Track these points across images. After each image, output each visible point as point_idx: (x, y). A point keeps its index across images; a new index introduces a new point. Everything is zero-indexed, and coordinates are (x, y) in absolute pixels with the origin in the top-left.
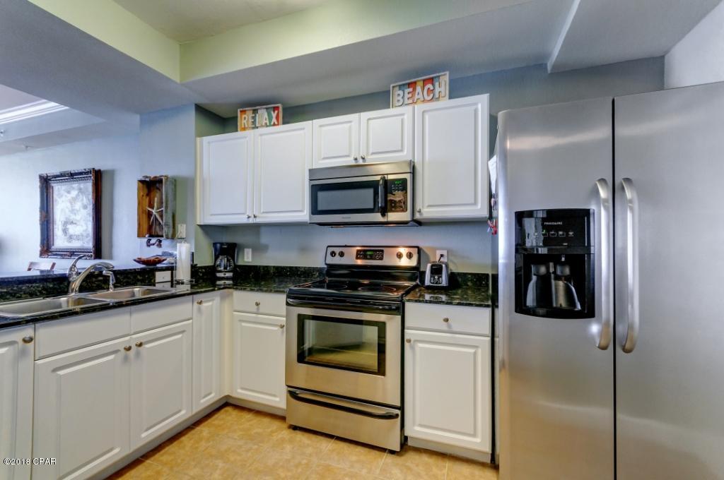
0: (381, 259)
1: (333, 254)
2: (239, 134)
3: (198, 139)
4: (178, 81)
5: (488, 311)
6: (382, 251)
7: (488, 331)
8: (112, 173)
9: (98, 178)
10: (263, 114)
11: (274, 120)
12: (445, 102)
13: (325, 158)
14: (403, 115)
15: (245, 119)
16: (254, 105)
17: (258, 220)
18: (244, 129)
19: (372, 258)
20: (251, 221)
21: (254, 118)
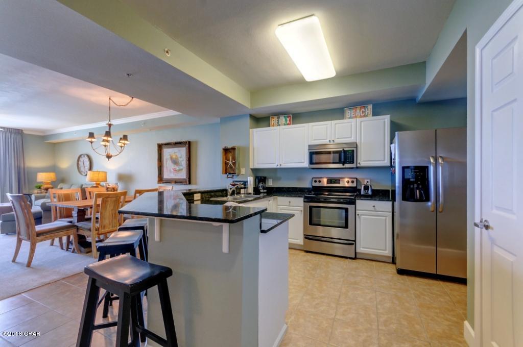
0: (339, 183)
1: (315, 181)
2: (271, 128)
3: (251, 130)
4: (249, 107)
5: (391, 203)
6: (339, 180)
7: (391, 210)
8: (196, 142)
9: (189, 145)
10: (282, 119)
11: (288, 122)
12: (370, 117)
13: (315, 140)
14: (351, 122)
15: (274, 121)
16: (278, 114)
17: (282, 166)
18: (273, 126)
19: (335, 183)
20: (278, 167)
21: (278, 120)
